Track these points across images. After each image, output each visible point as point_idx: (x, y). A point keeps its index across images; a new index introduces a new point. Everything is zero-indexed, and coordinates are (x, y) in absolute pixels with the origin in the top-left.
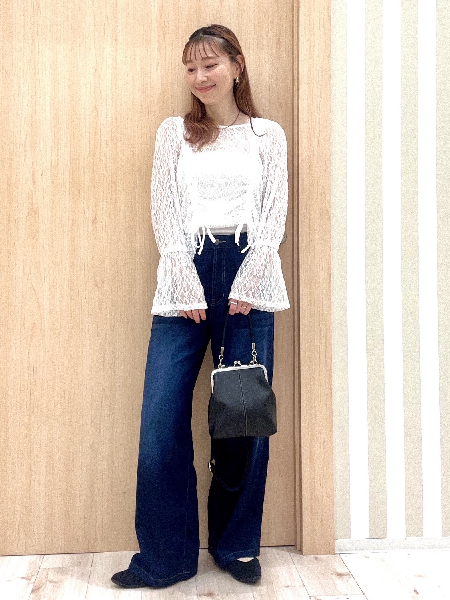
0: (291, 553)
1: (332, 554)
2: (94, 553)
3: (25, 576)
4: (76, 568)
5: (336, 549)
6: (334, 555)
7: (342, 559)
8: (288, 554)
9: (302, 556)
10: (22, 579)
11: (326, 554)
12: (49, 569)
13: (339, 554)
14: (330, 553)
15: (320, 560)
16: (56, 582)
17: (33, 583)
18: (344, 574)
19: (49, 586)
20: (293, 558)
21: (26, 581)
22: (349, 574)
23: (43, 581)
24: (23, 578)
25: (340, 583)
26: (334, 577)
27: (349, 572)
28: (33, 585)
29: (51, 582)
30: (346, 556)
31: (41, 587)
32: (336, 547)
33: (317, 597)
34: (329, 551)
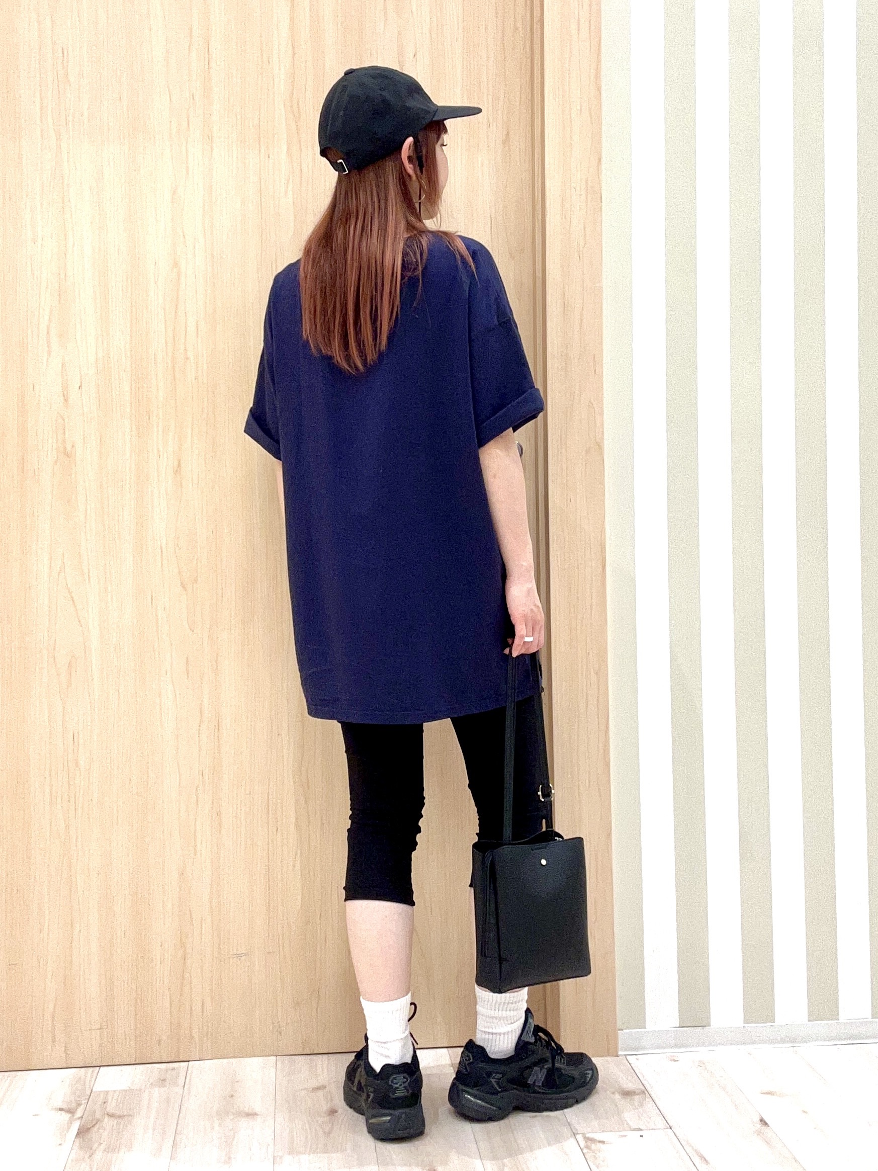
1: (612, 1056)
2: (189, 1061)
3: (64, 1106)
4: (157, 1089)
5: (619, 1046)
6: (618, 1058)
7: (630, 1064)
10: (60, 1112)
11: (602, 1056)
12: (107, 1092)
13: (625, 1055)
14: (609, 1055)
16: (122, 1117)
17: (79, 1118)
18: (635, 1092)
19: (108, 1123)
21: (66, 1116)
22: (644, 1092)
23: (98, 1115)
24: (61, 1110)
25: (628, 1108)
26: (617, 1097)
27: (643, 1088)
28: (79, 1121)
29: (111, 1116)
30: (637, 1059)
31: (93, 1126)
32: (620, 1044)
33: (588, 1135)
34: (608, 1051)
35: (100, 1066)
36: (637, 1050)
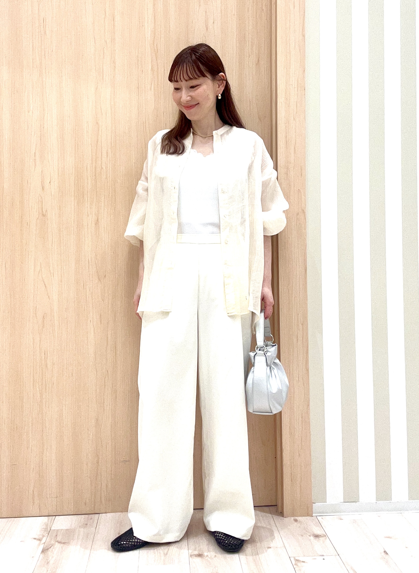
0: (273, 516)
1: (310, 516)
2: (99, 514)
3: (37, 537)
4: (83, 529)
5: (313, 511)
6: (312, 517)
7: (318, 520)
8: (270, 515)
9: (283, 518)
10: (34, 540)
11: (304, 516)
12: (58, 530)
13: (316, 516)
14: (308, 516)
15: (300, 522)
16: (64, 543)
17: (43, 543)
18: (321, 536)
19: (57, 545)
20: (274, 519)
21: (38, 542)
22: (325, 536)
23: (53, 542)
25: (317, 544)
26: (312, 538)
27: (325, 533)
28: (43, 545)
30: (322, 518)
31: (50, 548)
32: (314, 510)
33: (297, 558)
34: (308, 514)
35: (56, 516)
36: (323, 513)
